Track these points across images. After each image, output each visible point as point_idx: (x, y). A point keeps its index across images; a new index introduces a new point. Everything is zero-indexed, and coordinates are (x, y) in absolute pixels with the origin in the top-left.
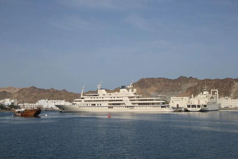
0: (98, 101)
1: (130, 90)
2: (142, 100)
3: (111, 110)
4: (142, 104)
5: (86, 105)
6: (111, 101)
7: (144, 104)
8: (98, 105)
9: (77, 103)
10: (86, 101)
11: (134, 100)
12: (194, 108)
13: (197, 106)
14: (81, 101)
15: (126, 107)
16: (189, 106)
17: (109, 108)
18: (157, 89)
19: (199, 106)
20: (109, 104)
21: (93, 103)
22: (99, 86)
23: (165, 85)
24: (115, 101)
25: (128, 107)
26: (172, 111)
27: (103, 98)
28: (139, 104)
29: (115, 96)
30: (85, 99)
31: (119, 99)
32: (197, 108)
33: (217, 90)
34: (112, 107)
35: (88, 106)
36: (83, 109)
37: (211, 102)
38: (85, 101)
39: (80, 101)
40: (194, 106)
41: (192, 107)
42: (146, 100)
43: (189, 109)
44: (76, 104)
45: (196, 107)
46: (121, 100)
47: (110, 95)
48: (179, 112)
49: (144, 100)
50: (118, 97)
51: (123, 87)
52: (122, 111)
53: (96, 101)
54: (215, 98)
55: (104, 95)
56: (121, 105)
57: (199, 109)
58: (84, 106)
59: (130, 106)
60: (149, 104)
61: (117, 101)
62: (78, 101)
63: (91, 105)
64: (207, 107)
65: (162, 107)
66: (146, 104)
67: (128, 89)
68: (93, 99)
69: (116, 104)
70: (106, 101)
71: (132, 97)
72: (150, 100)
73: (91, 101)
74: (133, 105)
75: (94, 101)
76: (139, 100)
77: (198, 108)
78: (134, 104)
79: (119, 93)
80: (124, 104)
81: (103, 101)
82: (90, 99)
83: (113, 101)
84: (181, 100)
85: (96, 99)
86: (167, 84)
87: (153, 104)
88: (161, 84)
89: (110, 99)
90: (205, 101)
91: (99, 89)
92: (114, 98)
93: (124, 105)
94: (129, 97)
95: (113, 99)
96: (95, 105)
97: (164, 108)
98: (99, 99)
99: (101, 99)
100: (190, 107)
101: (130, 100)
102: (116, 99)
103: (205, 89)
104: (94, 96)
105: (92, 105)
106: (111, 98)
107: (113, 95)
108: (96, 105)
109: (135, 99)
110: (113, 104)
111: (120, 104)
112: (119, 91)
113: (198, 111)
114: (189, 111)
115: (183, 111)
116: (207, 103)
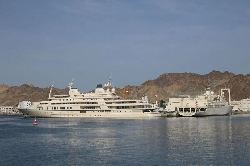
0: (69, 103)
1: (108, 90)
2: (120, 103)
3: (83, 115)
4: (120, 107)
5: (54, 108)
6: (84, 103)
7: (123, 107)
8: (68, 108)
9: (43, 106)
10: (54, 104)
11: (111, 103)
12: (187, 112)
13: (191, 110)
14: (48, 104)
15: (101, 112)
16: (181, 110)
17: (81, 112)
18: (180, 87)
19: (193, 110)
20: (81, 107)
21: (62, 106)
22: (70, 85)
23: (191, 82)
24: (88, 103)
25: (103, 111)
26: (157, 116)
27: (74, 100)
28: (118, 107)
29: (89, 97)
30: (53, 101)
31: (93, 101)
33: (229, 90)
34: (85, 112)
35: (56, 109)
36: (49, 114)
37: (213, 104)
38: (52, 104)
39: (46, 104)
40: (187, 110)
41: (185, 111)
42: (126, 102)
43: (181, 113)
44: (41, 107)
45: (189, 111)
46: (95, 103)
47: (83, 96)
48: (168, 117)
49: (123, 102)
50: (92, 99)
51: (99, 86)
52: (97, 116)
53: (66, 103)
54: (221, 99)
55: (75, 96)
56: (96, 109)
57: (193, 114)
58: (51, 110)
59: (106, 110)
60: (128, 107)
61: (90, 103)
62: (44, 104)
63: (59, 109)
64: (206, 111)
65: (144, 111)
66: (126, 107)
67: (105, 89)
68: (62, 101)
69: (90, 107)
70: (78, 103)
71: (109, 99)
72: (131, 102)
73: (60, 104)
74: (109, 109)
75: (64, 103)
76: (117, 103)
77: (193, 112)
78: (111, 107)
79: (94, 94)
80: (99, 107)
81: (74, 103)
82: (58, 101)
83: (85, 103)
84: (180, 102)
85: (65, 101)
86: (193, 80)
87: (134, 107)
88: (186, 81)
89: (82, 101)
90: (204, 103)
91: (71, 88)
92: (87, 99)
93: (99, 109)
94: (105, 99)
95: (86, 101)
96: (64, 108)
97: (146, 113)
98: (69, 101)
99: (72, 101)
100: (183, 111)
101: (106, 103)
102: (90, 101)
103: (207, 89)
104: (64, 97)
105: (61, 108)
106: (84, 99)
107: (87, 96)
108: (66, 109)
109: (113, 101)
110: (86, 107)
111: (94, 107)
112: (94, 91)
113: (193, 116)
114: (182, 116)
115: (174, 116)
116: (207, 105)
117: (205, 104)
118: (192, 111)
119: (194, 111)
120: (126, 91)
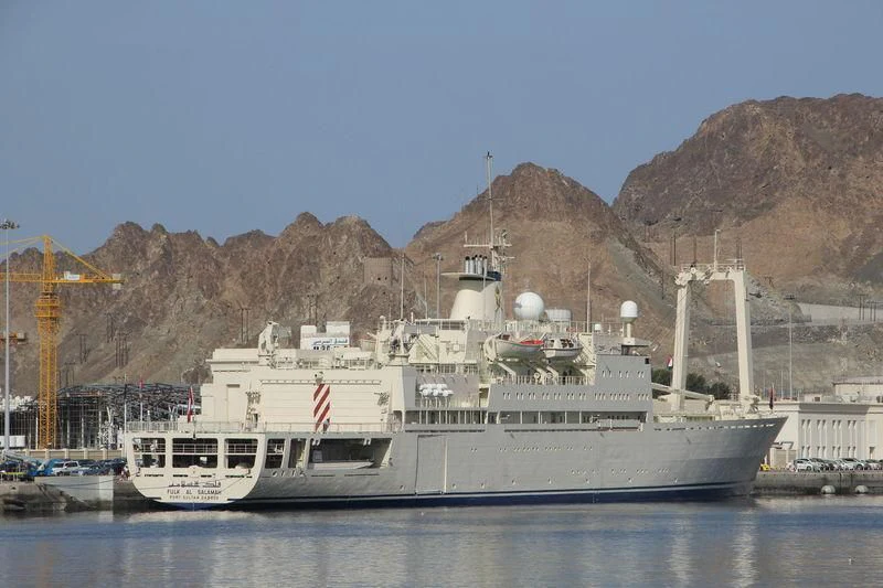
12: (194, 471)
13: (222, 452)
16: (149, 452)
19: (241, 452)
32: (222, 467)
33: (737, 277)
37: (485, 404)
40: (195, 453)
41: (179, 462)
43: (147, 483)
45: (213, 462)
57: (238, 484)
64: (386, 460)
77: (239, 470)
90: (375, 393)
100: (161, 462)
113: (235, 506)
114: (154, 505)
115: (97, 506)
116: (398, 413)
117: (383, 399)
118: (232, 462)
119: (250, 462)
120: (69, 277)
